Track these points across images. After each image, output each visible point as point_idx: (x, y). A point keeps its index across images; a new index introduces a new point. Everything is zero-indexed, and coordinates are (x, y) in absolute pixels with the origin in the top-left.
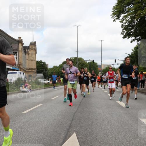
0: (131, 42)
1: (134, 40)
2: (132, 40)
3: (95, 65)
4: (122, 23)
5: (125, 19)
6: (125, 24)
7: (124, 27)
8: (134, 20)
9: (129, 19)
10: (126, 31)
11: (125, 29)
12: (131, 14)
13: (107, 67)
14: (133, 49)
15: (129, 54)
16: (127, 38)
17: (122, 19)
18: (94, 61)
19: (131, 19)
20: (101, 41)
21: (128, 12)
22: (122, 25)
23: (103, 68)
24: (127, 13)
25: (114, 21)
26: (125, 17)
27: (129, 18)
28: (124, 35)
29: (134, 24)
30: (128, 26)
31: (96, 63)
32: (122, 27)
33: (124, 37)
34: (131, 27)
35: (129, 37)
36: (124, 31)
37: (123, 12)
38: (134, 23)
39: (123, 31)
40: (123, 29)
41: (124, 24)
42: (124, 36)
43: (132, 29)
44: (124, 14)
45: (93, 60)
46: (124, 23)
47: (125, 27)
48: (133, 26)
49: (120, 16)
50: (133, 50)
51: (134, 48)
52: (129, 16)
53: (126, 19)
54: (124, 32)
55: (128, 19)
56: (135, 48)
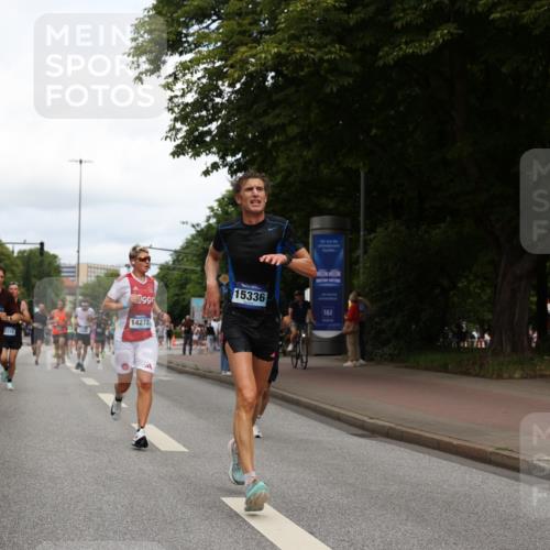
0: (206, 173)
1: (215, 166)
2: (209, 165)
3: (50, 264)
4: (173, 94)
5: (184, 75)
6: (183, 96)
7: (176, 110)
8: (220, 83)
9: (199, 79)
10: (185, 128)
11: (183, 118)
12: (210, 57)
13: (102, 273)
14: (215, 205)
15: (198, 225)
16: (187, 157)
17: (170, 76)
18: (46, 249)
19: (209, 78)
20: (81, 162)
21: (196, 47)
22: (171, 99)
23: (84, 279)
24: (191, 51)
25: (139, 79)
26: (185, 67)
27: (200, 74)
28: (178, 142)
29: (218, 100)
30: (197, 105)
31: (55, 257)
32: (171, 110)
33: (178, 152)
34: (207, 111)
35: (197, 154)
36: (178, 125)
37: (175, 45)
38: (220, 95)
39: (173, 128)
40: (176, 120)
41: (176, 96)
42: (178, 147)
43: (210, 122)
44: (181, 54)
45: (42, 244)
46: (179, 93)
47: (183, 109)
48: (217, 109)
49: (164, 62)
50: (212, 209)
51: (218, 200)
52: (202, 66)
53: (188, 76)
54: (179, 130)
55: (195, 78)
56: (221, 202)
